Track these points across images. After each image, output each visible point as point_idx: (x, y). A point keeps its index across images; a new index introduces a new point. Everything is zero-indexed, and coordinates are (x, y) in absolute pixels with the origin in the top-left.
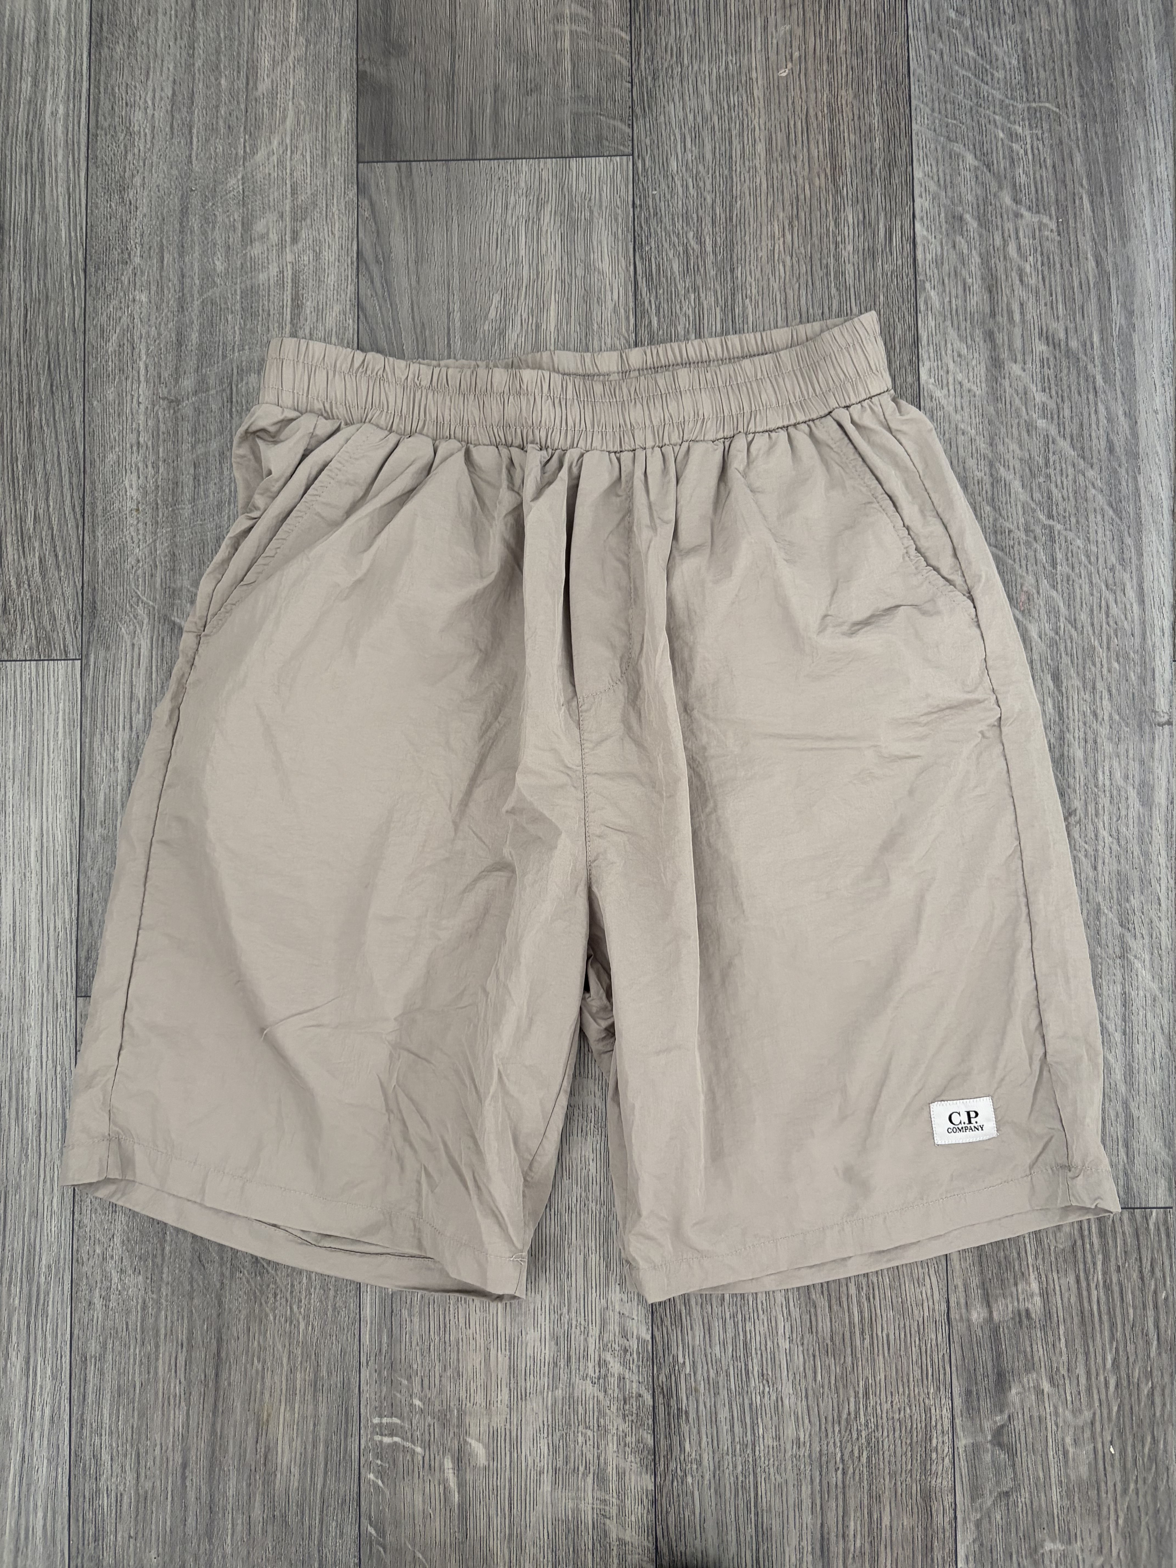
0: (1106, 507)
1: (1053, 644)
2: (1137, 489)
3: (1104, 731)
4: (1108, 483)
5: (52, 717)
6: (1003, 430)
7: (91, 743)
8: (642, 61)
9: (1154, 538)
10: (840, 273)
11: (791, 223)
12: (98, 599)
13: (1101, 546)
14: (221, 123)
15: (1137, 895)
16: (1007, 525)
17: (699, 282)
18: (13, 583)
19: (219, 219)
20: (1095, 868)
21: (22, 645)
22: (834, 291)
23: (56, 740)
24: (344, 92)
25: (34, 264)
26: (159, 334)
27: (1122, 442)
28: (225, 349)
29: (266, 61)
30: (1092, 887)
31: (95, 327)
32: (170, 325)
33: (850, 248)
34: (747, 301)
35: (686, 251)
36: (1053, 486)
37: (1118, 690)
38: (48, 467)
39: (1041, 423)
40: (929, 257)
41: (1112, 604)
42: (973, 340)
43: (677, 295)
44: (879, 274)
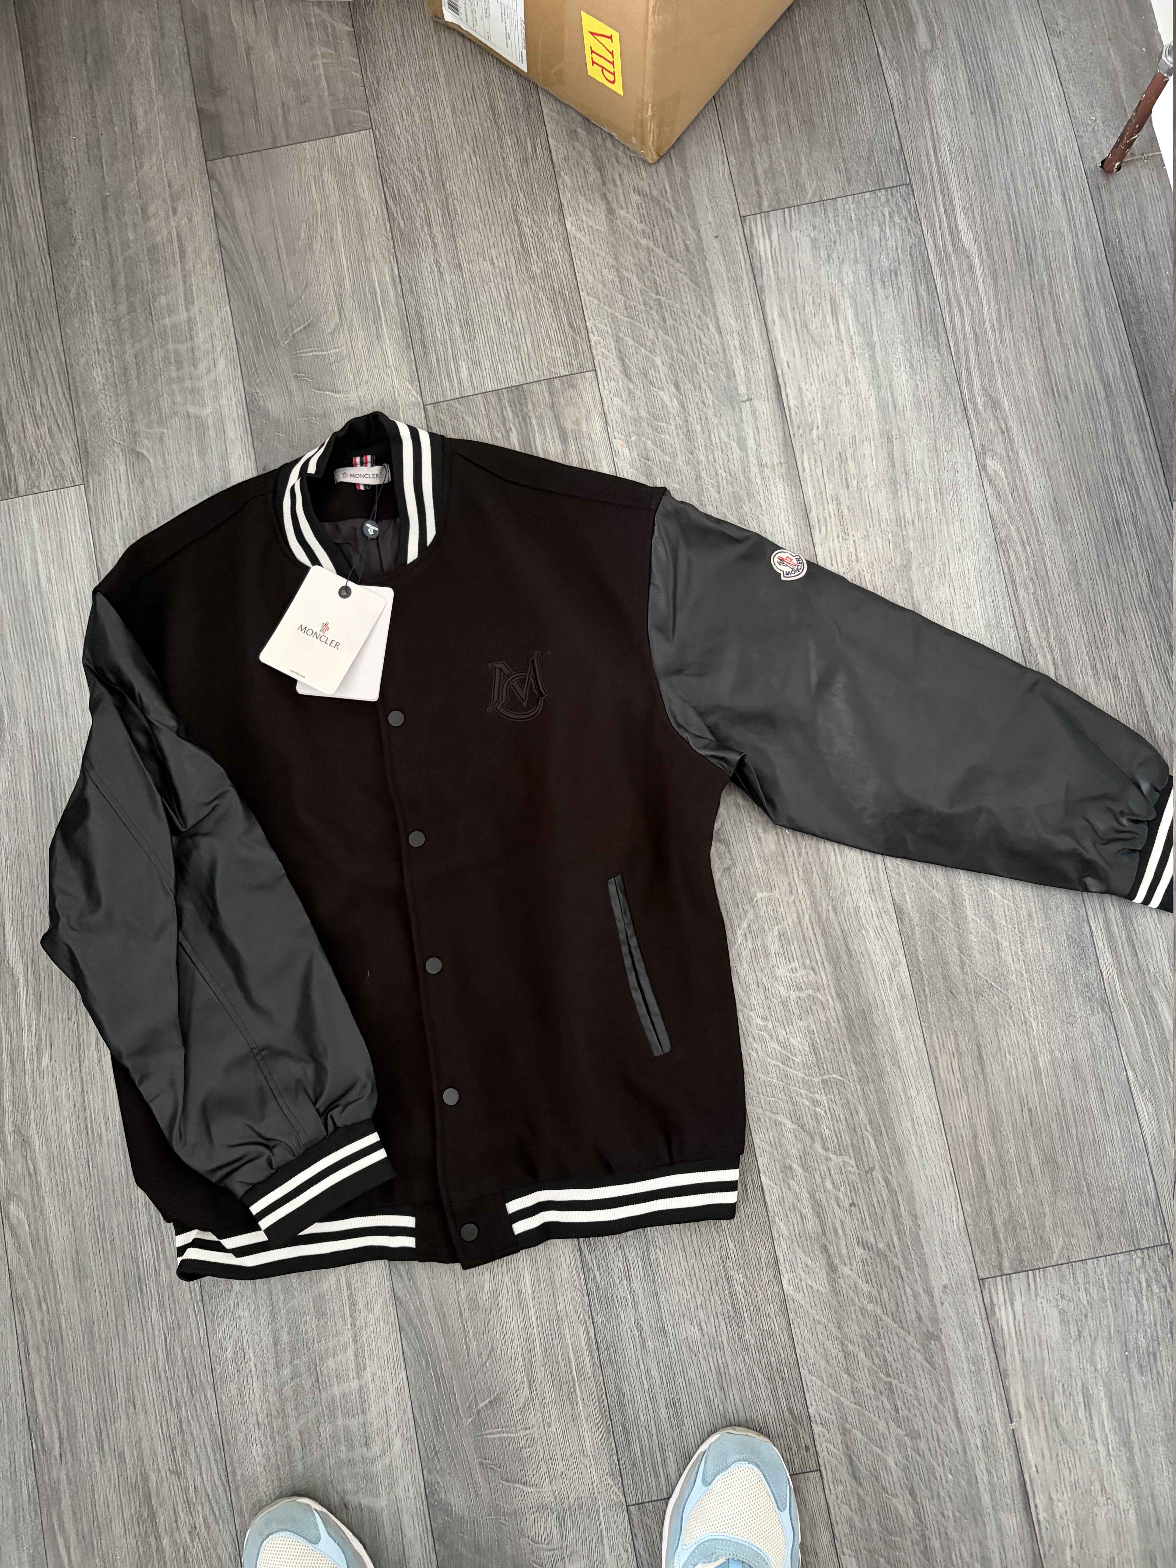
0: (690, 283)
1: (671, 366)
2: (706, 269)
3: (710, 412)
4: (689, 269)
5: (72, 521)
6: (621, 249)
7: (98, 532)
8: (369, 73)
9: (721, 294)
10: (508, 176)
11: (474, 151)
12: (88, 446)
13: (690, 305)
14: (119, 153)
15: (746, 503)
16: (632, 303)
17: (424, 195)
18: (34, 446)
19: (127, 209)
20: (719, 493)
21: (45, 482)
22: (506, 186)
23: (76, 535)
24: (191, 122)
25: (17, 256)
26: (101, 283)
27: (693, 244)
28: (142, 285)
29: (140, 113)
30: (719, 504)
31: (61, 286)
32: (107, 276)
33: (512, 160)
34: (456, 202)
35: (414, 178)
36: (656, 276)
37: (715, 386)
38: (45, 373)
39: (643, 241)
40: (560, 157)
41: (703, 337)
42: (595, 200)
43: (413, 205)
44: (532, 172)
